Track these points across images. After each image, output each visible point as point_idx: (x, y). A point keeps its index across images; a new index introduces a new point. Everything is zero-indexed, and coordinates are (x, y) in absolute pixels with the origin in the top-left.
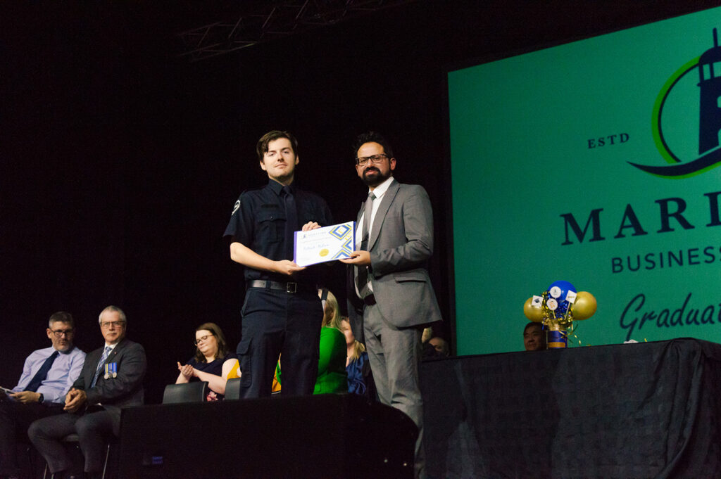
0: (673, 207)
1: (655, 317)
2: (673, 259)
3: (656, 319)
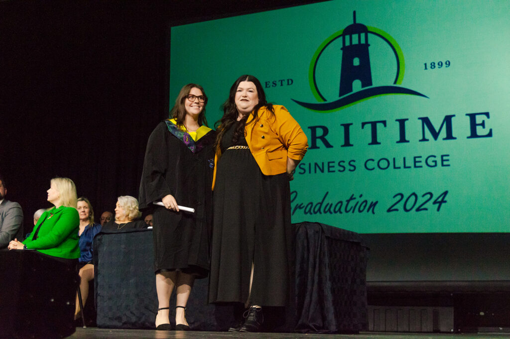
0: (320, 132)
1: (304, 207)
2: (317, 169)
3: (304, 208)
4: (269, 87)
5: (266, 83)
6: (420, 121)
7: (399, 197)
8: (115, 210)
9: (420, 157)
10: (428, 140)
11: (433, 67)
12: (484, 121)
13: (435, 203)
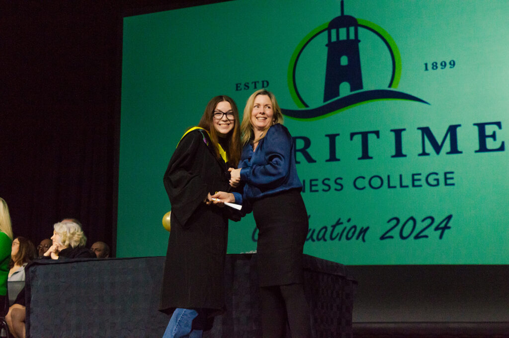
0: (300, 144)
4: (241, 90)
5: (237, 85)
6: (420, 132)
7: (395, 222)
8: (51, 238)
9: (420, 174)
10: (428, 154)
11: (435, 68)
12: (494, 133)
13: (437, 229)
